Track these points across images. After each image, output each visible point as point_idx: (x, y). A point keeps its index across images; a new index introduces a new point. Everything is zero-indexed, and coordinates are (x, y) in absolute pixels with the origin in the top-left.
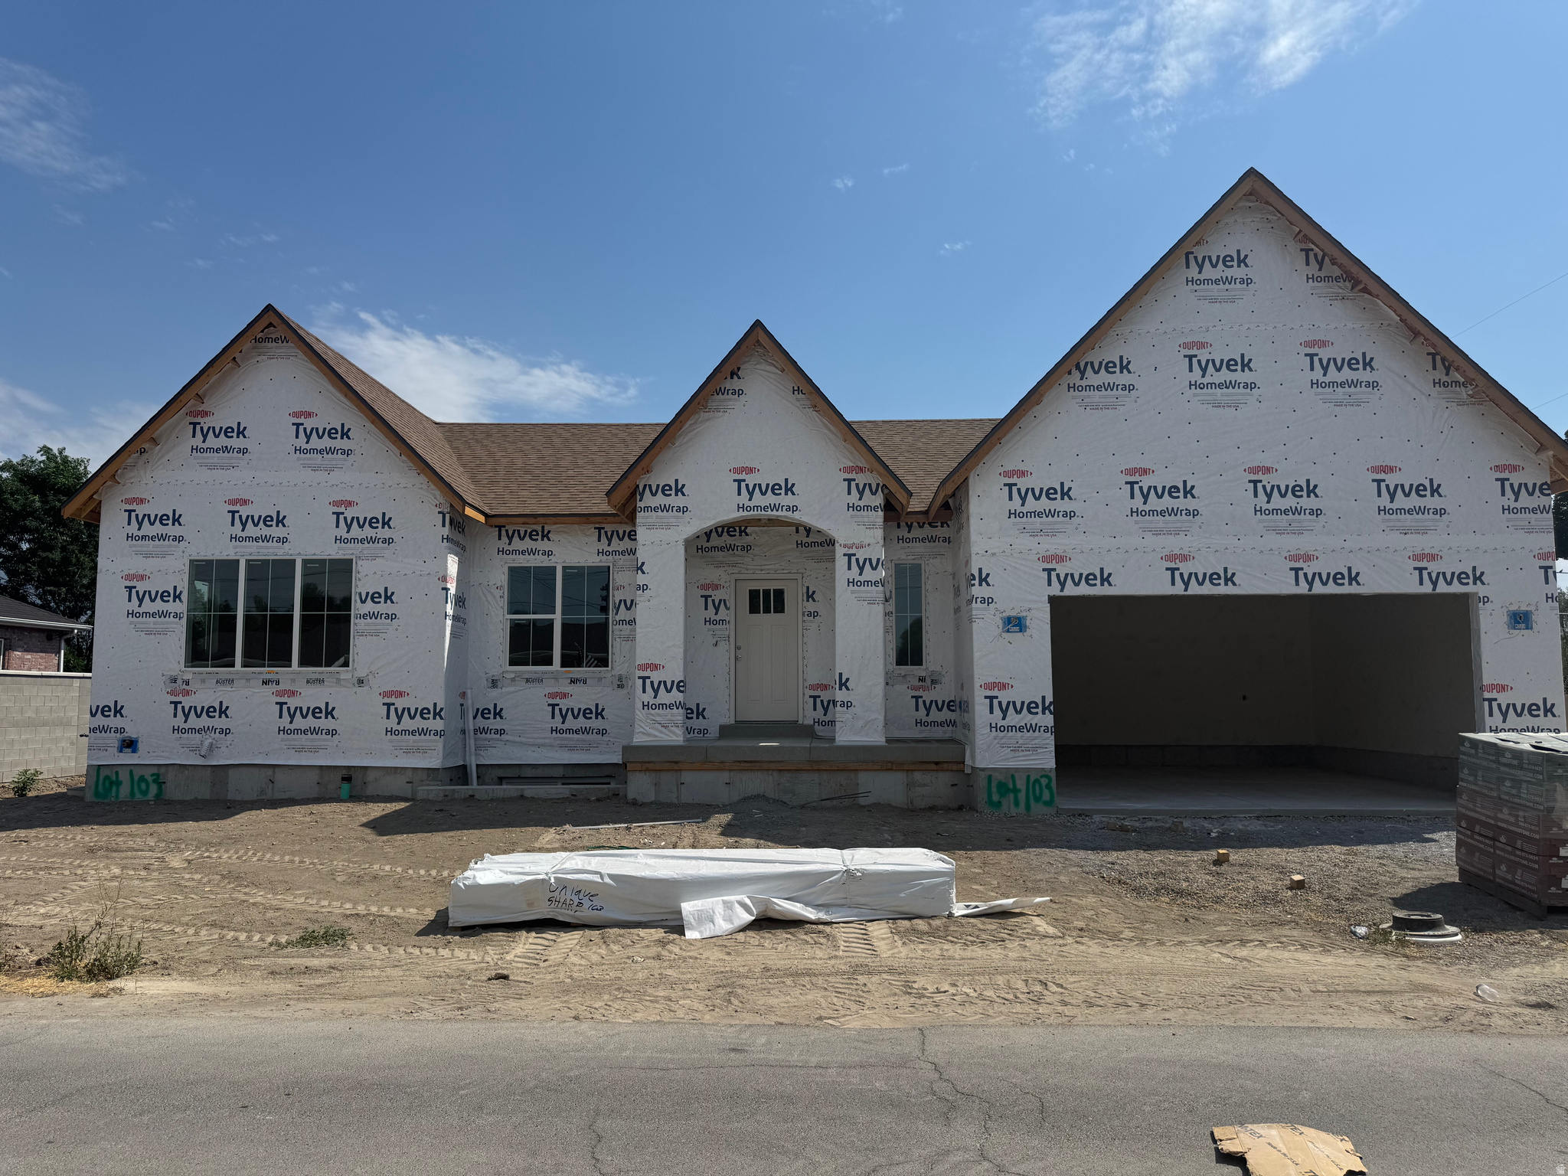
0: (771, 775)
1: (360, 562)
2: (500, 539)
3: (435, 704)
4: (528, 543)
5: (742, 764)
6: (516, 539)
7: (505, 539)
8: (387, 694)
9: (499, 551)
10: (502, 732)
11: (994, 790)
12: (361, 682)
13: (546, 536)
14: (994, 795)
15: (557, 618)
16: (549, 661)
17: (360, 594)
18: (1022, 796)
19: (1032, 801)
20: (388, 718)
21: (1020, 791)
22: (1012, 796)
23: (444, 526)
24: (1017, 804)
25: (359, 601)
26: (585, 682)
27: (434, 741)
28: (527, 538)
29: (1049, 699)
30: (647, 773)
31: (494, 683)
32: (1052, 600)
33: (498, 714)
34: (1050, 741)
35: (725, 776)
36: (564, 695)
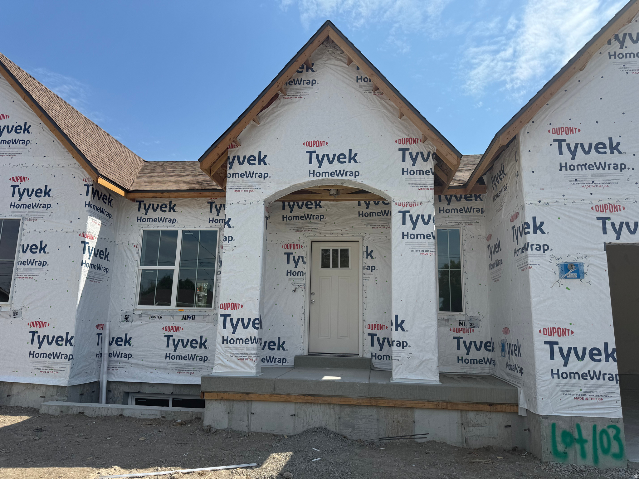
0: (333, 409)
1: (25, 222)
2: (139, 210)
3: (67, 333)
4: (159, 214)
5: (306, 398)
6: (151, 210)
7: (143, 211)
8: (34, 324)
9: (138, 219)
10: (129, 356)
11: (559, 439)
12: (16, 314)
13: (172, 208)
14: (558, 445)
15: (176, 268)
16: (168, 303)
17: (23, 246)
18: (589, 447)
19: (600, 452)
20: (32, 343)
21: (586, 441)
22: (578, 447)
23: (87, 194)
24: (584, 455)
25: (21, 251)
26: (193, 319)
27: (64, 363)
28: (159, 209)
29: (612, 346)
30: (222, 402)
31: (127, 318)
32: (609, 248)
33: (128, 342)
34: (615, 389)
35: (291, 408)
36: (177, 329)
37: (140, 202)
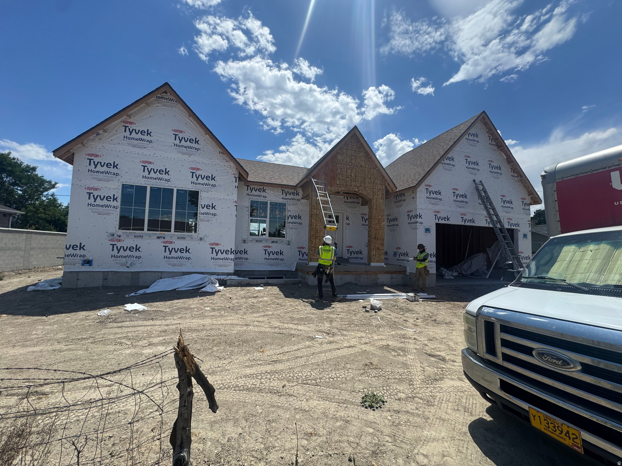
0: (354, 276)
1: (201, 193)
3: (231, 249)
5: (345, 272)
6: (253, 191)
7: (249, 190)
8: (212, 244)
9: (247, 194)
10: (247, 259)
12: (201, 239)
13: (264, 191)
15: (268, 220)
17: (202, 205)
20: (212, 253)
23: (236, 182)
26: (277, 242)
27: (231, 262)
28: (258, 191)
29: (435, 253)
31: (244, 242)
33: (246, 252)
36: (269, 247)
37: (248, 186)
